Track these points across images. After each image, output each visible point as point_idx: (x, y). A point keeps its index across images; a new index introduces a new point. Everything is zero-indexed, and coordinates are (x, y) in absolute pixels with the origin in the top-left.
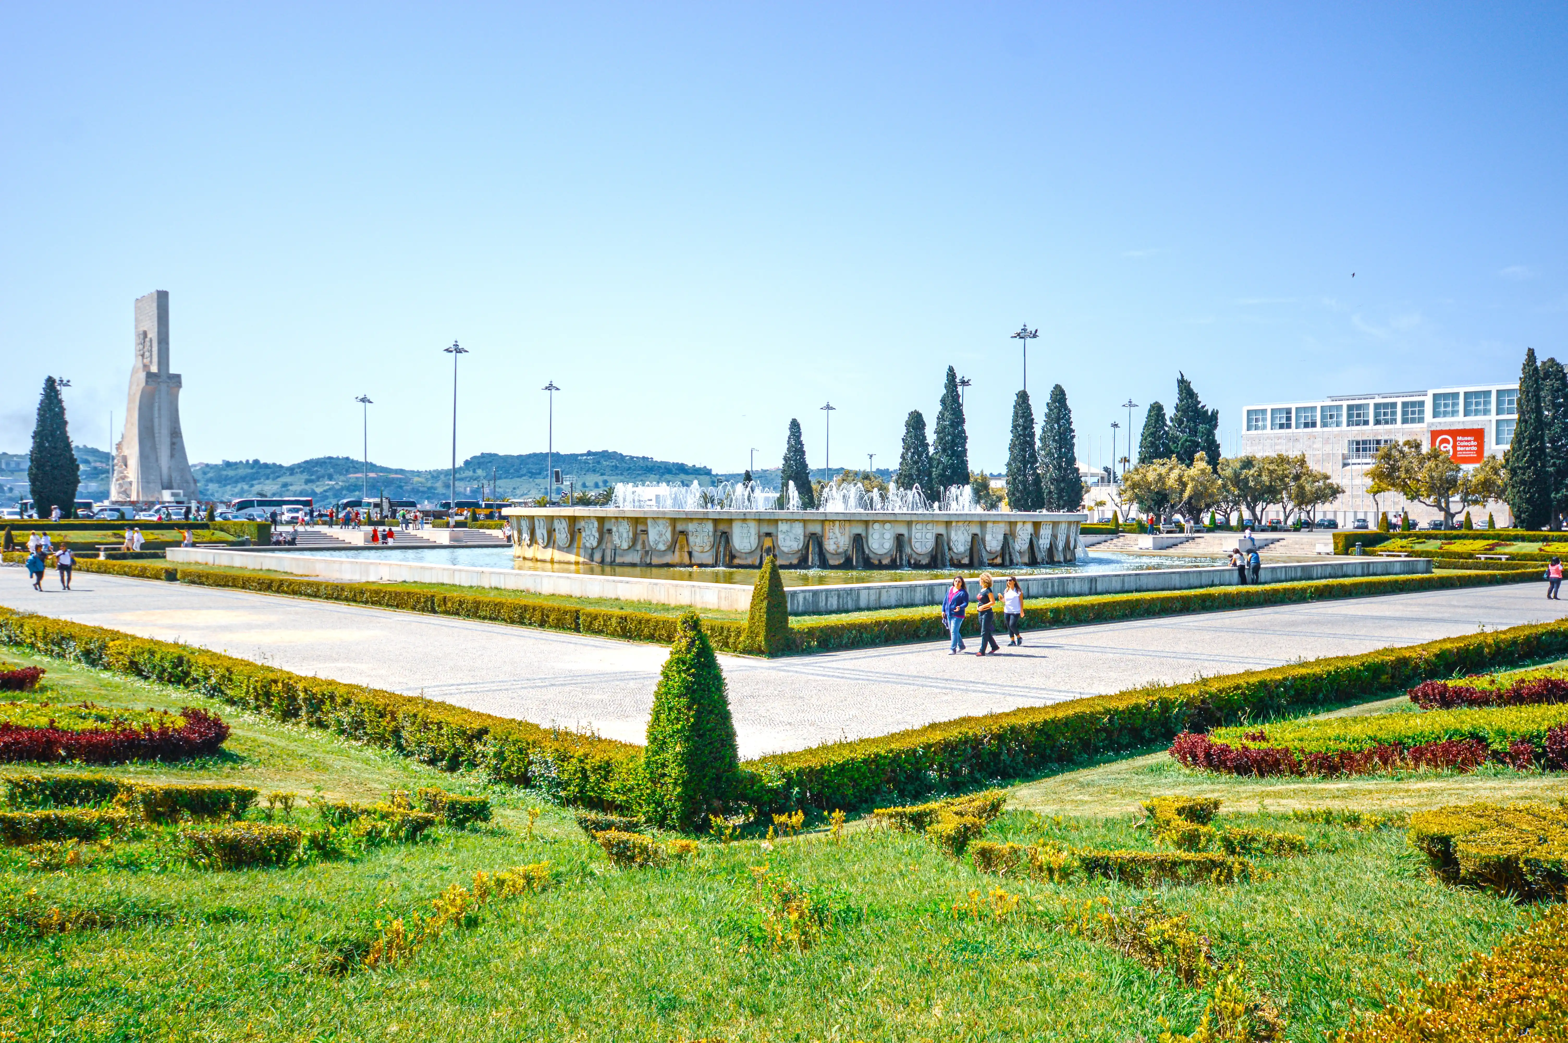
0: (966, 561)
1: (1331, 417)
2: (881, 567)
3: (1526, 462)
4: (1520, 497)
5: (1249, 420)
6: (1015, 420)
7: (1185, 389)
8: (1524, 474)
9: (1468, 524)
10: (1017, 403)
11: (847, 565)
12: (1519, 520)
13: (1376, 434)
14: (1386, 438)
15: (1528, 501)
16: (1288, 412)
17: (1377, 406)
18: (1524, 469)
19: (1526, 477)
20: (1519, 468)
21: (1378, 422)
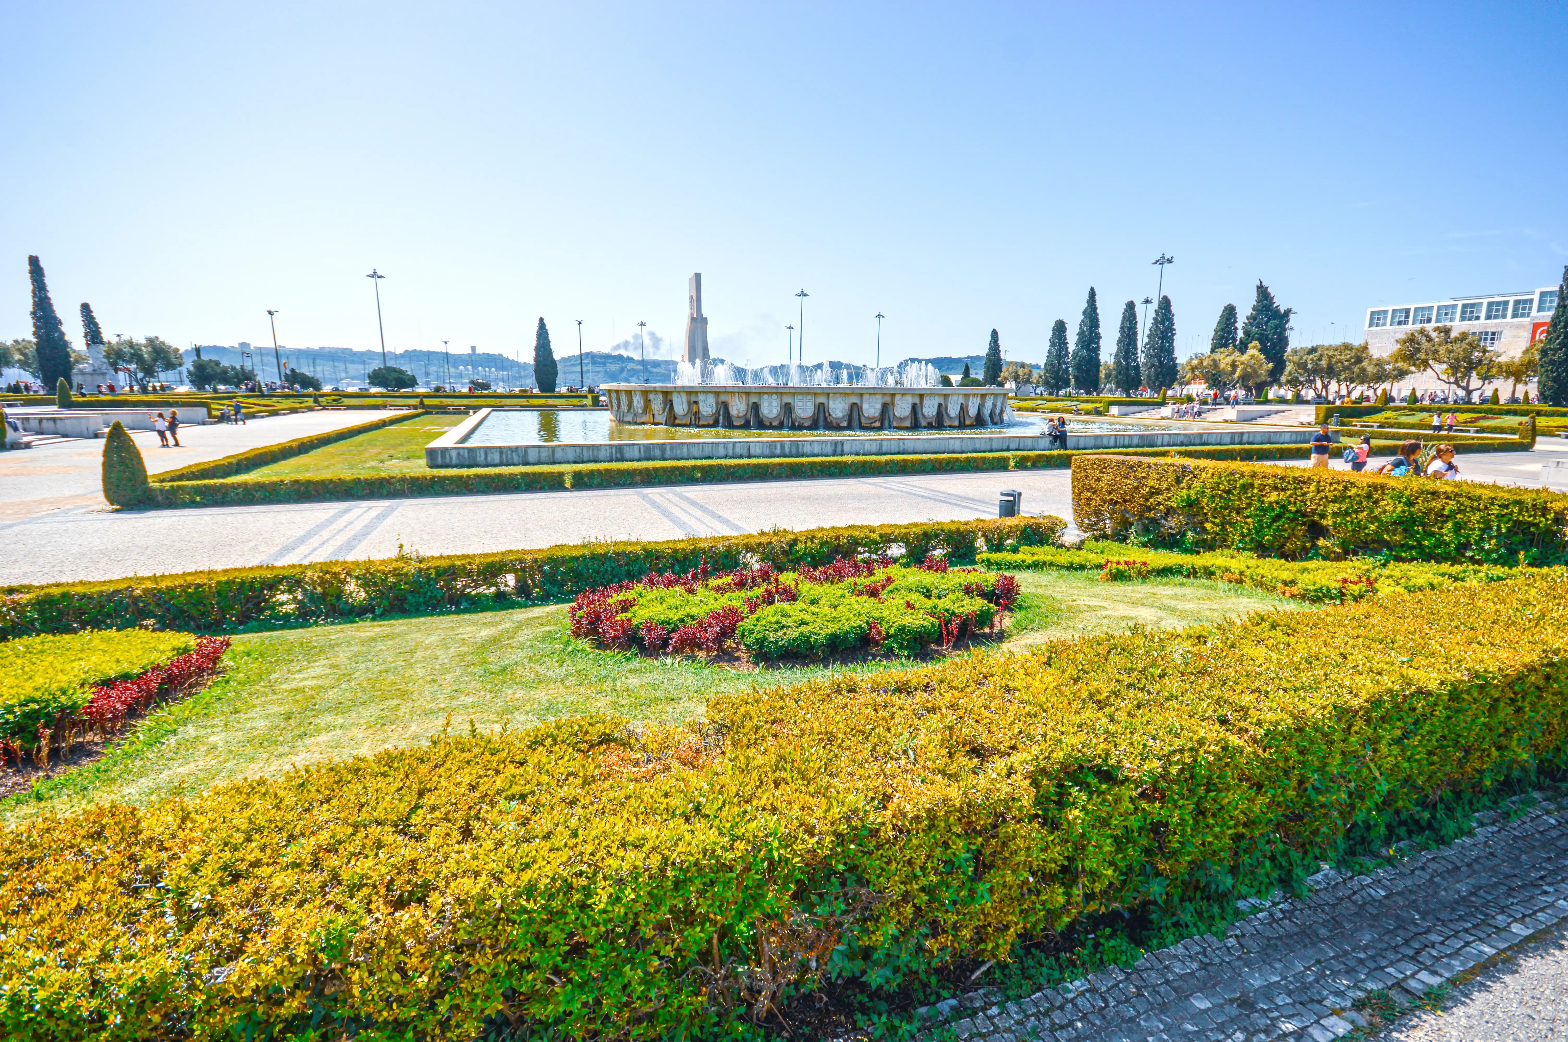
0: (845, 424)
1: (1446, 314)
2: (771, 427)
3: (1559, 344)
4: (1548, 376)
5: (1371, 319)
6: (1122, 323)
7: (1263, 293)
8: (1554, 355)
9: (1495, 399)
10: (1126, 311)
11: (746, 426)
12: (1543, 397)
13: (1487, 327)
14: (1494, 330)
15: (1554, 380)
16: (1408, 311)
17: (1490, 304)
18: (1555, 350)
19: (1556, 358)
20: (1551, 349)
21: (1488, 317)
